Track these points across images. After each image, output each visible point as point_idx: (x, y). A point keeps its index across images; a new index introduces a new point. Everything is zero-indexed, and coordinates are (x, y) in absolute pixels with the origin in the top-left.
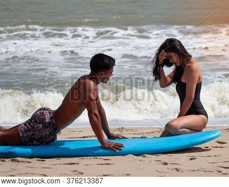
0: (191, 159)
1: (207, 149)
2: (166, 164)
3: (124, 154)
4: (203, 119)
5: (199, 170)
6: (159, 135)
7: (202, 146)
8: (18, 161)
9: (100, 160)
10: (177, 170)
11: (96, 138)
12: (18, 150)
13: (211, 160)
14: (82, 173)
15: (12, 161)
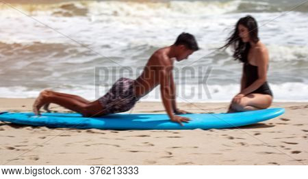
0: (256, 134)
1: (271, 126)
2: (232, 138)
3: (193, 128)
5: (262, 145)
6: (226, 111)
7: (266, 122)
8: (93, 133)
9: (170, 133)
10: (243, 144)
12: (93, 121)
13: (274, 135)
14: (152, 145)
15: (88, 131)
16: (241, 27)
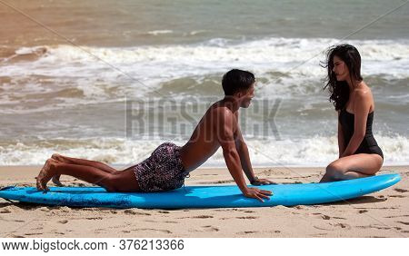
0: (361, 212)
1: (382, 199)
2: (327, 218)
3: (273, 205)
4: (376, 159)
5: (370, 227)
6: (319, 180)
7: (376, 195)
8: (134, 214)
9: (241, 212)
10: (343, 226)
11: (235, 184)
14: (217, 230)
15: (126, 212)
16: (336, 59)
